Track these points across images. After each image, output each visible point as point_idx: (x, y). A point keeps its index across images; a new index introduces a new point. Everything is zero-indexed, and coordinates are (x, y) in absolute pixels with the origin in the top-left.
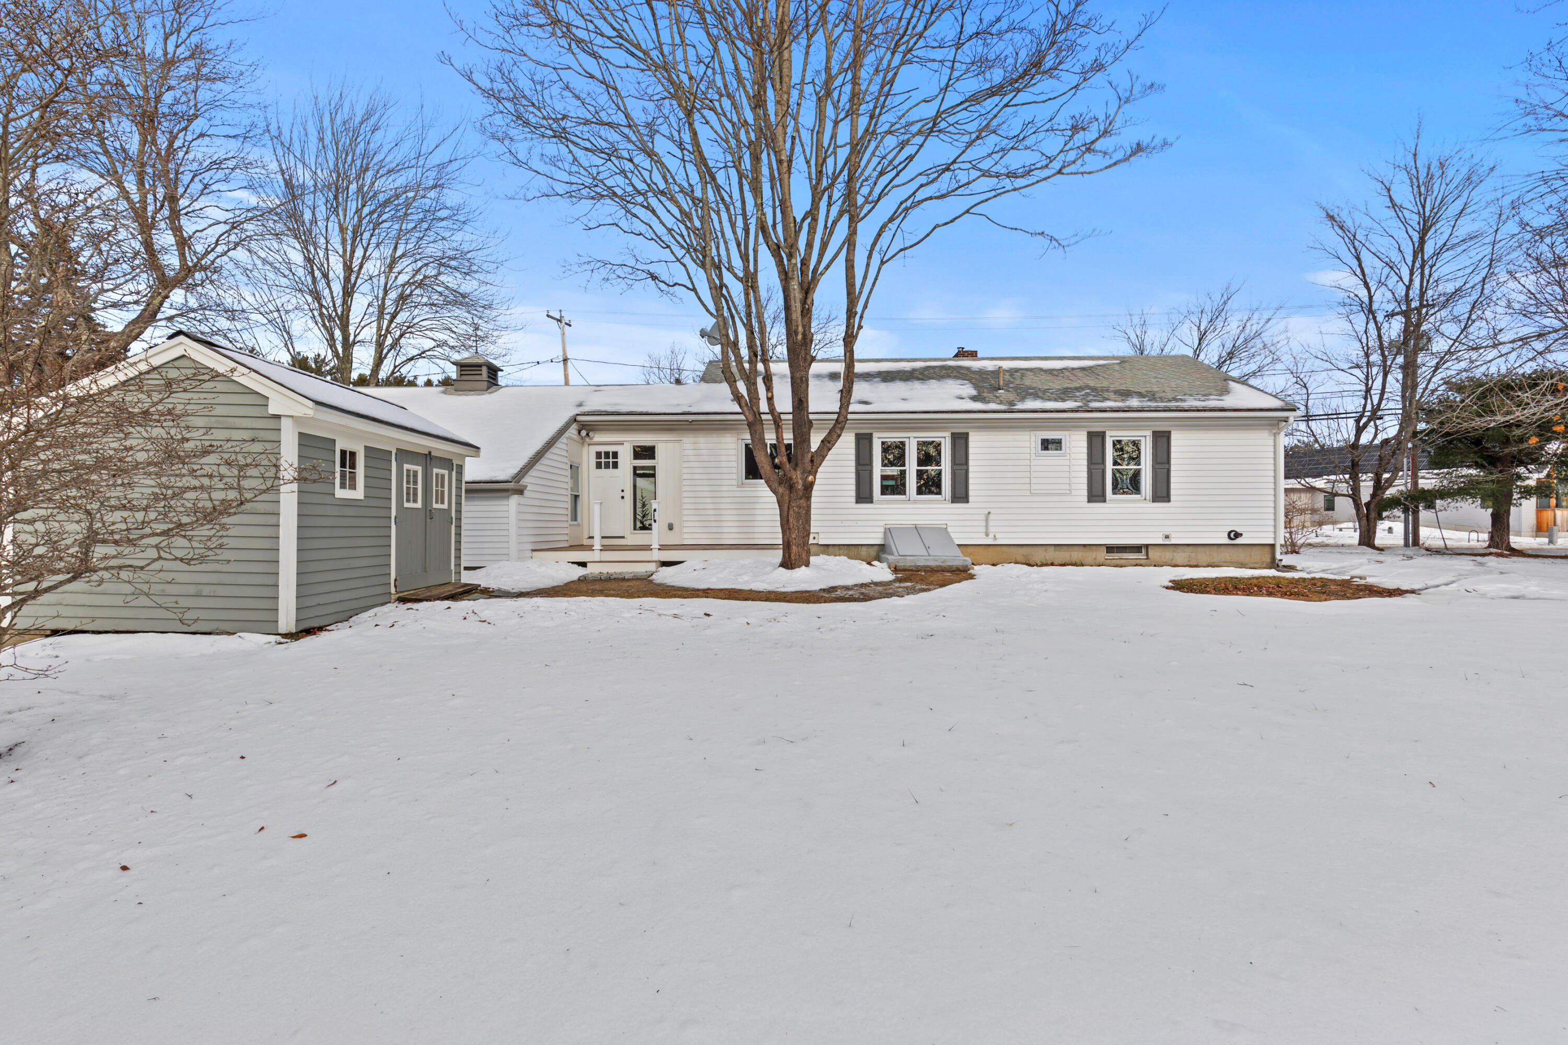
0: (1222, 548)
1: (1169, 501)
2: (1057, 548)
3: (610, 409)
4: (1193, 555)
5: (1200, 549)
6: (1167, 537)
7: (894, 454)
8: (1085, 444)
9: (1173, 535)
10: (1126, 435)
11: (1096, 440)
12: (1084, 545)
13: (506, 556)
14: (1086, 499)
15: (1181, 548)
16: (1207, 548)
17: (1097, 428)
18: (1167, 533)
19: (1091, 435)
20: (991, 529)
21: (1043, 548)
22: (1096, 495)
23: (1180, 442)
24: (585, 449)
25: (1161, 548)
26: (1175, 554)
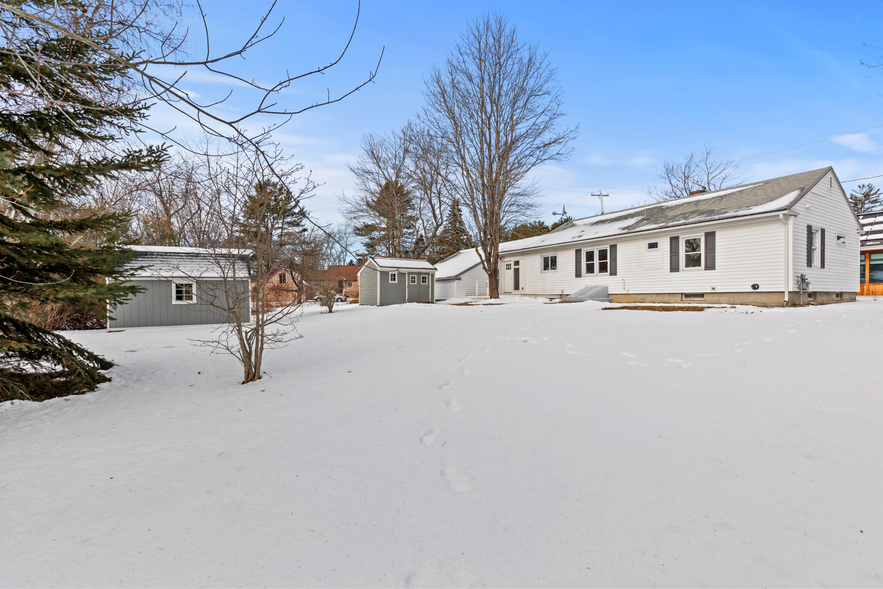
0: (751, 294)
1: (714, 269)
2: (658, 295)
3: (509, 250)
4: (732, 298)
5: (736, 295)
6: (713, 289)
7: (590, 256)
8: (669, 243)
9: (717, 288)
10: (691, 236)
11: (674, 241)
12: (669, 294)
13: (454, 297)
14: (669, 270)
15: (724, 294)
16: (741, 295)
17: (674, 235)
18: (713, 287)
19: (671, 239)
20: (626, 287)
21: (651, 295)
22: (674, 268)
23: (721, 238)
24: (503, 264)
25: (712, 294)
26: (721, 298)
